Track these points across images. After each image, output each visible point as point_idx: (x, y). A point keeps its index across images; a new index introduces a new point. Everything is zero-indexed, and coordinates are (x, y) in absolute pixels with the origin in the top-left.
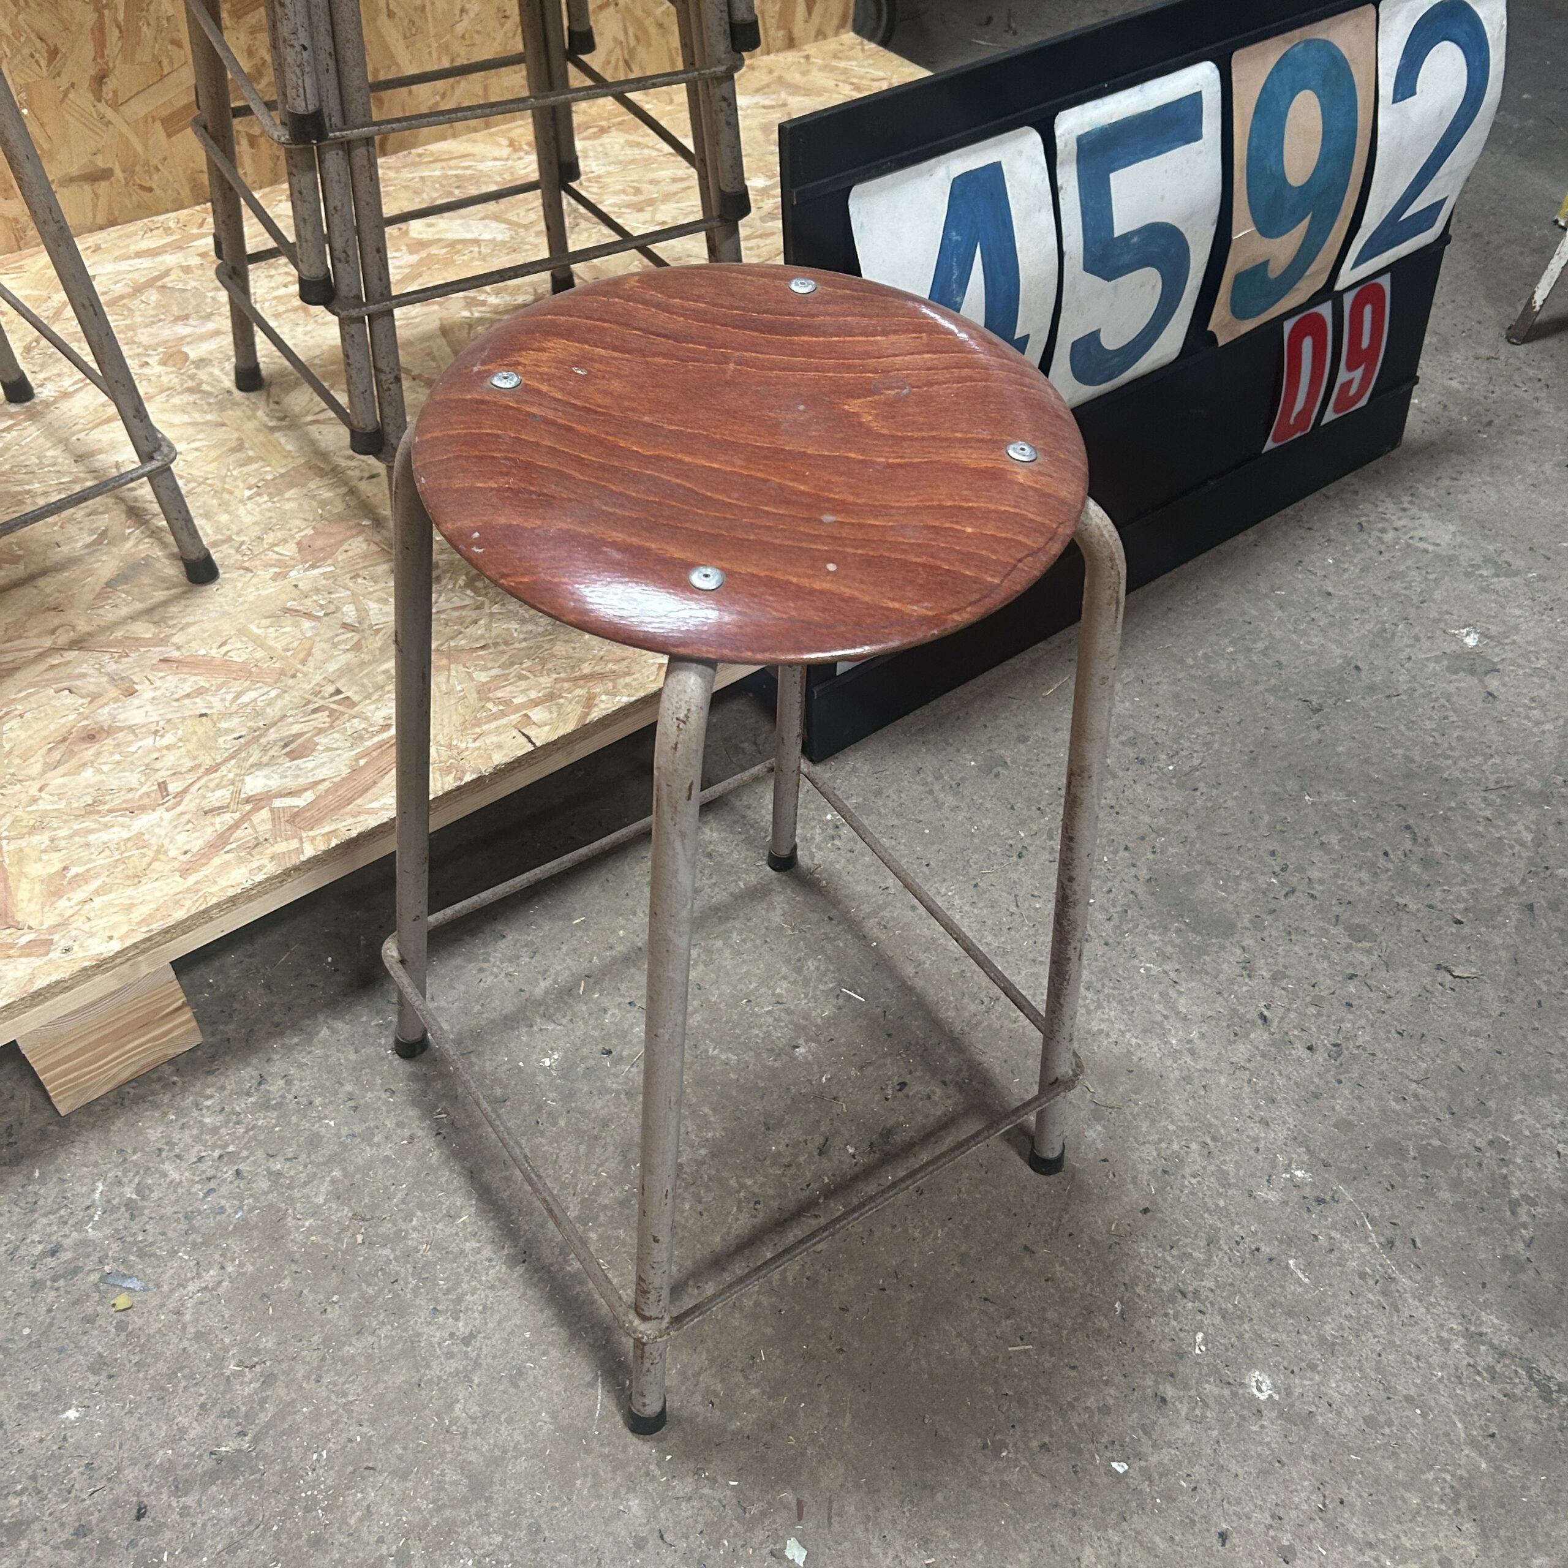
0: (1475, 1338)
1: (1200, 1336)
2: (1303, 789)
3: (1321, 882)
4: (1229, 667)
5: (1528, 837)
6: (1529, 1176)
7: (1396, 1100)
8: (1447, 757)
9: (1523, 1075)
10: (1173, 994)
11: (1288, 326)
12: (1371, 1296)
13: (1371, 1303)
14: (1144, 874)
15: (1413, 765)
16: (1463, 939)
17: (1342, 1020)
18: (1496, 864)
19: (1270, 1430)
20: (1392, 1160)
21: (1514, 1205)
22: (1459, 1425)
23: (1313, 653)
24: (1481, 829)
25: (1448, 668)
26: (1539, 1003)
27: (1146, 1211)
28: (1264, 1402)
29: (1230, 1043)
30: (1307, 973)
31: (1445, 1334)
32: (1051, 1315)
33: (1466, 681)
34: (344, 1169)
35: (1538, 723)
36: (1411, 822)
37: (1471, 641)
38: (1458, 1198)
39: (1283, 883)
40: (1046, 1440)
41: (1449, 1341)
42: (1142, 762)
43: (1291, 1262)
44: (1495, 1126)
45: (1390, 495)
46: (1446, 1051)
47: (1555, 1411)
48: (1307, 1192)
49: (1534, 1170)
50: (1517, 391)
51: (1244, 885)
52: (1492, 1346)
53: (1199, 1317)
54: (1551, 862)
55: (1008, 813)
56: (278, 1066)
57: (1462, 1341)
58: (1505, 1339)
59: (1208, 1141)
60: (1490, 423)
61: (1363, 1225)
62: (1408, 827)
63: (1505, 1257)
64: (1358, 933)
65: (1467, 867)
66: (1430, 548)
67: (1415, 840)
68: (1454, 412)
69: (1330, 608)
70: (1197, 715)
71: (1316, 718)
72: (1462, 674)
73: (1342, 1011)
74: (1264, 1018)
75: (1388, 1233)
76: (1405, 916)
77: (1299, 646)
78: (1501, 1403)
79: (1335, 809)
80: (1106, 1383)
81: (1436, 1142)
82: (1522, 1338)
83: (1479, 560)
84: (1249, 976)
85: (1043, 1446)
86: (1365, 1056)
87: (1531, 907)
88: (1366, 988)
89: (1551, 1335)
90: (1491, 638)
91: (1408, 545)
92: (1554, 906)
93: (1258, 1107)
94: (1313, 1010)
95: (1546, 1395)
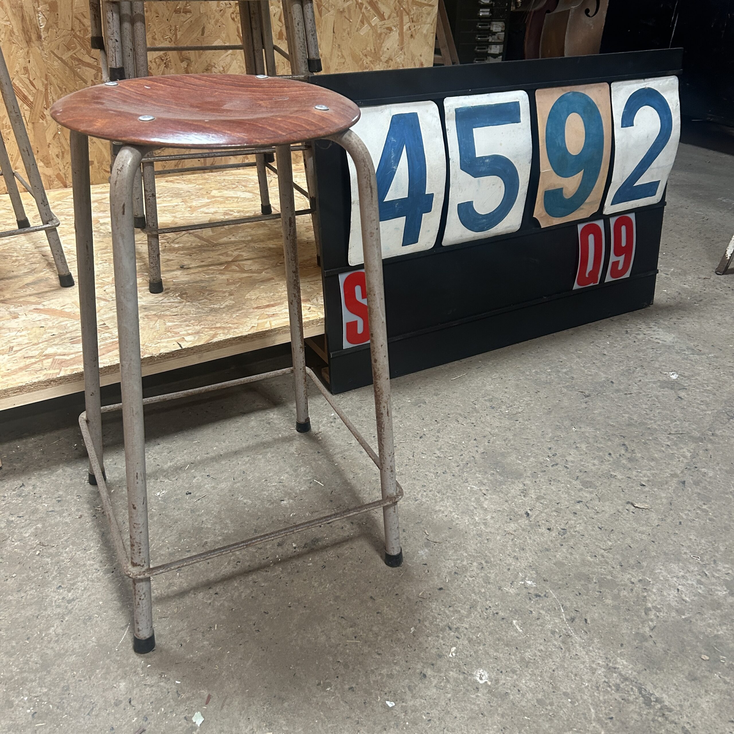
0: (611, 669)
1: (454, 649)
2: (572, 425)
3: (572, 462)
4: (547, 377)
5: (689, 455)
6: (659, 598)
7: (591, 556)
8: (651, 419)
9: (665, 553)
10: (482, 499)
11: (580, 227)
12: (555, 642)
13: (555, 646)
14: (481, 450)
15: (632, 421)
16: (644, 492)
17: (570, 519)
18: (669, 464)
19: (482, 698)
20: (582, 582)
21: (647, 611)
22: (592, 710)
23: (591, 375)
24: (663, 449)
25: (660, 386)
26: (680, 523)
27: (441, 589)
28: (481, 684)
29: (507, 522)
30: (556, 498)
31: (594, 666)
32: (375, 629)
33: (667, 392)
34: (44, 524)
35: (703, 410)
36: (626, 443)
37: (674, 377)
38: (616, 603)
39: (551, 461)
40: (354, 686)
41: (596, 669)
42: (493, 408)
43: (514, 622)
44: (644, 574)
45: (644, 322)
46: (624, 538)
47: (652, 711)
48: (531, 591)
49: (663, 595)
50: (716, 291)
51: (532, 459)
52: (620, 674)
53: (456, 640)
54: (698, 465)
55: (420, 421)
56: (33, 481)
57: (603, 670)
58: (629, 672)
59: (483, 562)
60: (701, 300)
61: (559, 609)
62: (624, 445)
63: (637, 634)
64: (586, 484)
65: (653, 464)
66: (661, 342)
67: (627, 450)
68: (684, 296)
69: (604, 359)
70: (526, 393)
71: (587, 399)
72: (666, 389)
73: (571, 516)
74: (528, 514)
75: (573, 614)
76: (614, 480)
77: (584, 372)
78: (619, 703)
79: (587, 434)
80: (395, 664)
81: (609, 577)
82: (639, 673)
83: (684, 348)
84: (524, 496)
85: (351, 688)
86: (578, 535)
87: (684, 483)
88: (586, 507)
89: (656, 674)
90: (685, 377)
91: (649, 340)
92: (697, 483)
93: (514, 551)
94: (555, 514)
95: (648, 702)
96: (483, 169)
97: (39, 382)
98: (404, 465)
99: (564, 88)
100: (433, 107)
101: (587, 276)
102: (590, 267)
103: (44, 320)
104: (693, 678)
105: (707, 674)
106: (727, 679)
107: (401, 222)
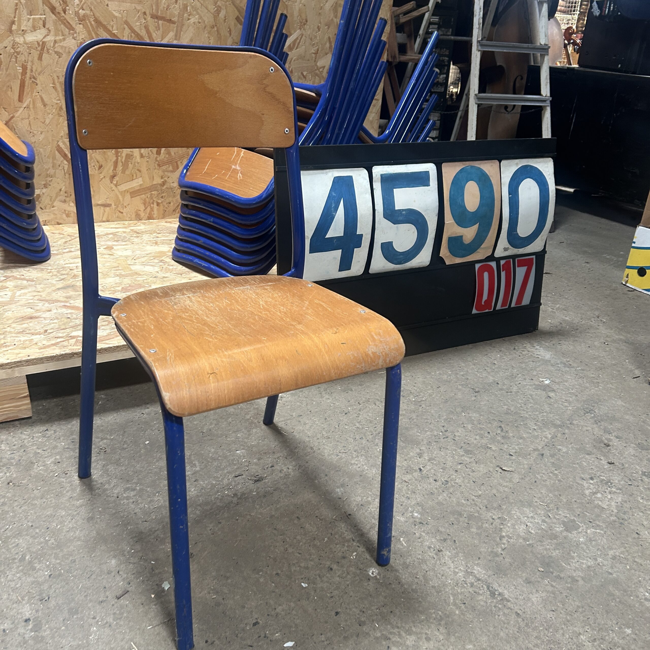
0: (468, 573)
1: (355, 554)
2: (462, 411)
3: (459, 436)
4: (447, 377)
5: (550, 436)
6: (511, 530)
7: (465, 500)
8: (524, 410)
9: (521, 501)
11: (477, 266)
12: (430, 554)
13: (430, 556)
15: (509, 411)
16: (511, 460)
17: (452, 475)
18: (534, 442)
19: (371, 586)
20: (456, 516)
21: (501, 538)
22: (451, 598)
23: (482, 378)
24: (530, 431)
25: (534, 388)
26: (536, 482)
28: (372, 577)
29: (404, 474)
30: (443, 460)
31: (457, 570)
32: (299, 537)
33: (539, 392)
35: (566, 406)
36: (503, 426)
37: (547, 382)
38: (479, 531)
39: (443, 435)
40: (279, 572)
41: (457, 573)
42: (403, 396)
43: (402, 539)
44: (503, 513)
45: (530, 342)
46: (491, 490)
47: (495, 601)
48: (417, 520)
49: (515, 528)
50: (591, 323)
51: (428, 433)
52: (475, 576)
53: (357, 548)
54: (556, 443)
55: (347, 402)
56: (54, 428)
57: (463, 573)
58: (482, 576)
60: (577, 329)
62: (500, 427)
63: (492, 552)
64: (467, 452)
65: (521, 441)
66: (540, 357)
67: (502, 430)
68: (564, 325)
69: (493, 367)
70: (430, 388)
71: (476, 394)
72: (539, 390)
73: (453, 473)
74: (420, 470)
75: (445, 537)
76: (489, 450)
77: (477, 375)
78: (472, 594)
79: (473, 418)
80: (311, 560)
81: (476, 514)
82: (489, 576)
83: (559, 362)
84: (420, 457)
85: (277, 574)
86: (457, 485)
87: (543, 455)
88: (465, 467)
89: (502, 578)
90: (555, 383)
91: (531, 355)
92: (552, 456)
93: (408, 494)
94: (441, 470)
95: (493, 594)
96: (401, 218)
97: (65, 354)
98: (331, 431)
99: (464, 163)
100: (364, 172)
101: (483, 304)
102: (485, 297)
103: (71, 313)
104: (528, 582)
105: (539, 580)
106: (554, 584)
107: (338, 253)
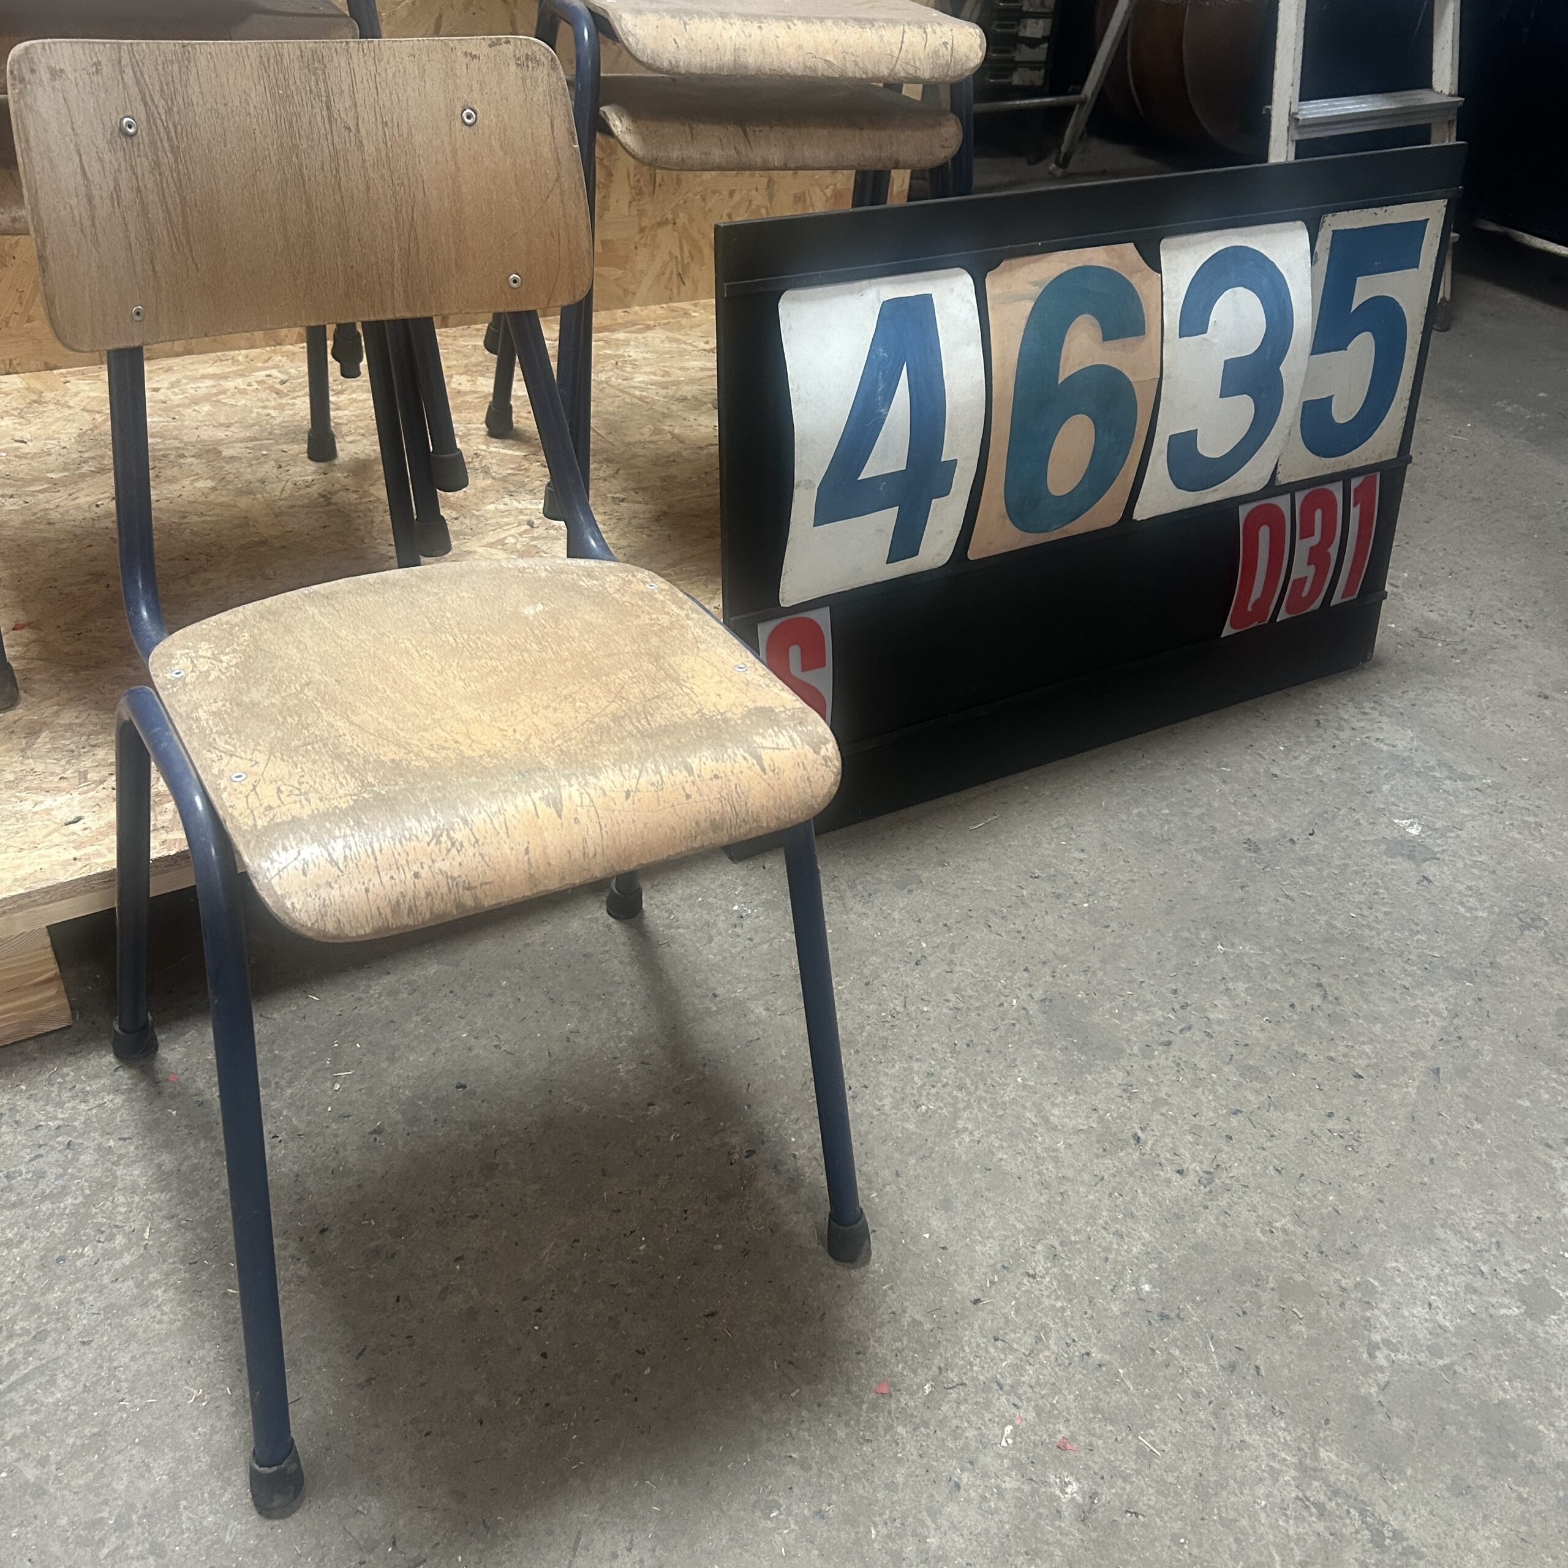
0: (1308, 1471)
1: (1009, 1429)
2: (1216, 939)
3: (1220, 1022)
4: (1162, 826)
5: (1445, 1009)
6: (1394, 1323)
7: (1263, 1231)
8: (1371, 929)
9: (1403, 1225)
10: (1047, 1106)
11: (1244, 511)
12: (1201, 1415)
13: (1201, 1422)
14: (1038, 994)
15: (1334, 932)
16: (1361, 1092)
17: (1220, 1151)
18: (1408, 1029)
19: (1067, 1533)
20: (1249, 1287)
22: (1277, 1558)
23: (1250, 824)
24: (1396, 995)
25: (1386, 852)
26: (1432, 1160)
27: (977, 1301)
28: (1065, 1503)
29: (1097, 1156)
30: (1190, 1103)
31: (1276, 1465)
32: (854, 1387)
33: (1403, 865)
35: (1470, 909)
36: (1324, 981)
37: (1414, 831)
38: (1314, 1333)
39: (1180, 1020)
40: (823, 1507)
41: (1279, 1472)
42: (1058, 897)
43: (1122, 1372)
44: (1365, 1270)
45: (1352, 700)
46: (1324, 1194)
47: (1385, 1558)
48: (1152, 1306)
49: (1402, 1317)
50: (1495, 628)
51: (1139, 1017)
52: (1326, 1482)
53: (1012, 1410)
54: (1465, 1033)
55: (914, 925)
57: (1293, 1473)
58: (1343, 1478)
59: (1057, 1244)
60: (1465, 651)
61: (1206, 1346)
62: (1319, 985)
63: (1355, 1398)
64: (1250, 1073)
65: (1376, 1028)
66: (1385, 748)
67: (1325, 997)
68: (1430, 639)
69: (1273, 788)
70: (1122, 863)
72: (1400, 859)
73: (1222, 1143)
74: (1138, 1139)
75: (1232, 1356)
76: (1303, 1064)
77: (1236, 816)
78: (1326, 1542)
79: (1246, 960)
80: (900, 1461)
81: (1299, 1278)
82: (1360, 1480)
83: (1433, 763)
84: (1129, 1099)
86: (1237, 1185)
87: (1437, 1071)
88: (1249, 1124)
89: (1393, 1481)
90: (1436, 830)
91: (1364, 744)
92: (1462, 1072)
93: (1115, 1220)
94: (1190, 1138)
95: (1377, 1540)
98: (887, 1025)
100: (965, 281)
104: (1460, 1489)
105: (1485, 1481)
106: (1524, 1491)
107: (889, 517)
